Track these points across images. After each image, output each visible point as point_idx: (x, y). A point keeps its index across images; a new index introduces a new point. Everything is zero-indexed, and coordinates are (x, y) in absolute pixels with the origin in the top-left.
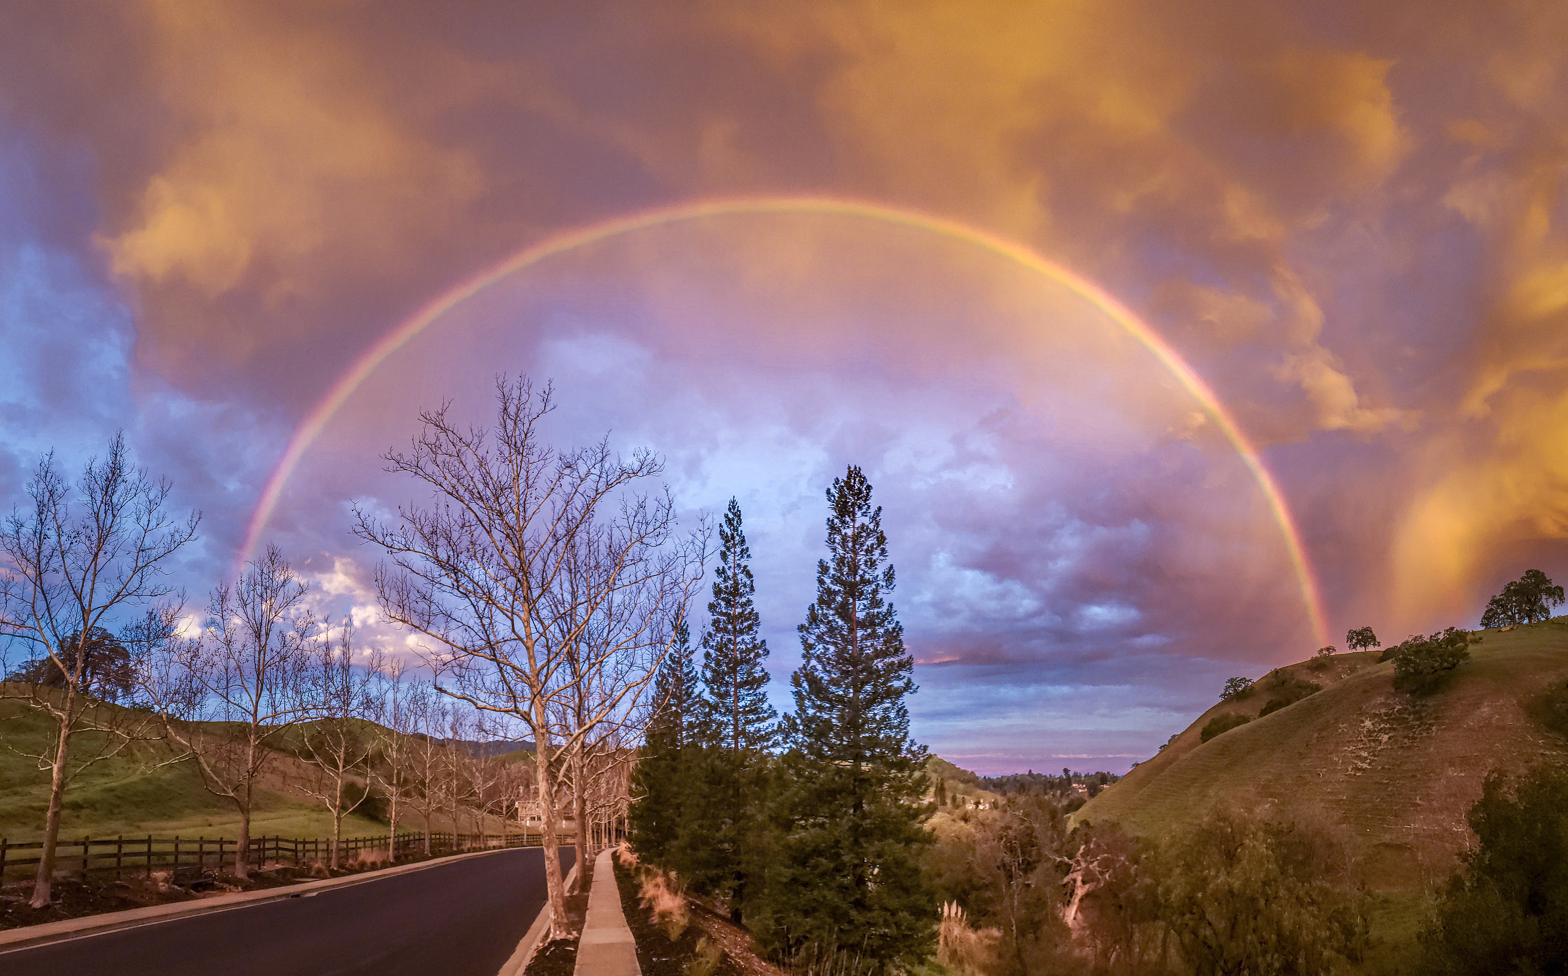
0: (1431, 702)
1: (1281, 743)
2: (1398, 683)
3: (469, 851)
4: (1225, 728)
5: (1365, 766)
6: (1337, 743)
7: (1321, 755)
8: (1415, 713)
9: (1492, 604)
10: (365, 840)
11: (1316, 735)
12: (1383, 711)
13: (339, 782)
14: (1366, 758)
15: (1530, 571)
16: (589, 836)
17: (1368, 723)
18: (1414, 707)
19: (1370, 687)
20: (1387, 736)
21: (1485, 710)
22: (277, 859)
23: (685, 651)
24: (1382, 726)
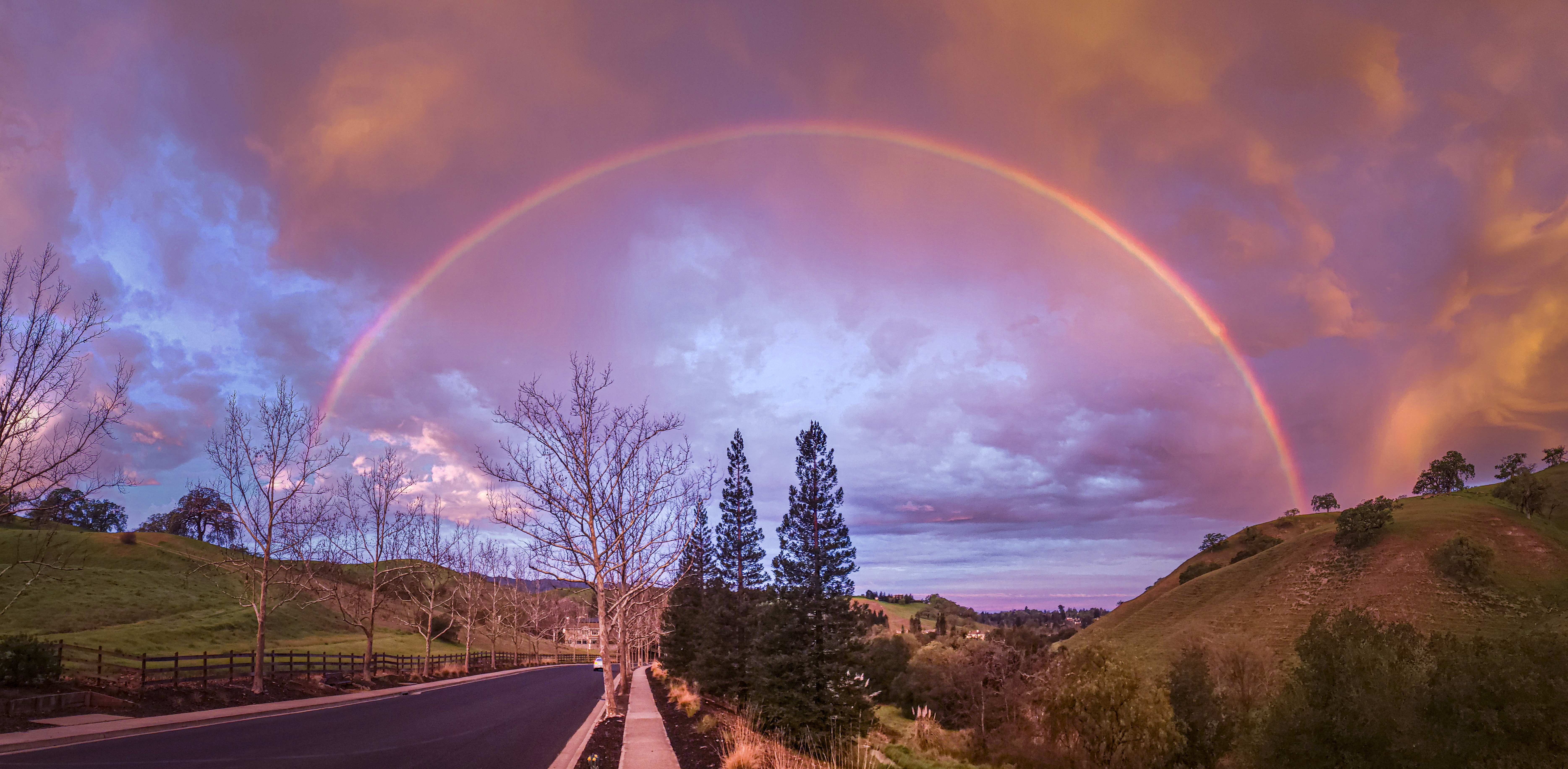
0: (1362, 553)
1: (1244, 585)
2: (1338, 539)
3: (528, 666)
4: (1200, 573)
5: (1306, 602)
6: (1286, 585)
7: (1272, 594)
8: (1349, 562)
9: (1422, 477)
10: (445, 657)
11: (1269, 579)
12: (1325, 560)
13: (430, 615)
14: (1308, 597)
15: (1450, 452)
16: (627, 656)
17: (1312, 570)
18: (1349, 557)
19: (1316, 543)
20: (1326, 580)
21: (1400, 560)
22: (384, 669)
23: (705, 529)
24: (1323, 571)
